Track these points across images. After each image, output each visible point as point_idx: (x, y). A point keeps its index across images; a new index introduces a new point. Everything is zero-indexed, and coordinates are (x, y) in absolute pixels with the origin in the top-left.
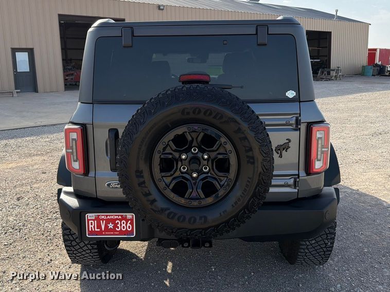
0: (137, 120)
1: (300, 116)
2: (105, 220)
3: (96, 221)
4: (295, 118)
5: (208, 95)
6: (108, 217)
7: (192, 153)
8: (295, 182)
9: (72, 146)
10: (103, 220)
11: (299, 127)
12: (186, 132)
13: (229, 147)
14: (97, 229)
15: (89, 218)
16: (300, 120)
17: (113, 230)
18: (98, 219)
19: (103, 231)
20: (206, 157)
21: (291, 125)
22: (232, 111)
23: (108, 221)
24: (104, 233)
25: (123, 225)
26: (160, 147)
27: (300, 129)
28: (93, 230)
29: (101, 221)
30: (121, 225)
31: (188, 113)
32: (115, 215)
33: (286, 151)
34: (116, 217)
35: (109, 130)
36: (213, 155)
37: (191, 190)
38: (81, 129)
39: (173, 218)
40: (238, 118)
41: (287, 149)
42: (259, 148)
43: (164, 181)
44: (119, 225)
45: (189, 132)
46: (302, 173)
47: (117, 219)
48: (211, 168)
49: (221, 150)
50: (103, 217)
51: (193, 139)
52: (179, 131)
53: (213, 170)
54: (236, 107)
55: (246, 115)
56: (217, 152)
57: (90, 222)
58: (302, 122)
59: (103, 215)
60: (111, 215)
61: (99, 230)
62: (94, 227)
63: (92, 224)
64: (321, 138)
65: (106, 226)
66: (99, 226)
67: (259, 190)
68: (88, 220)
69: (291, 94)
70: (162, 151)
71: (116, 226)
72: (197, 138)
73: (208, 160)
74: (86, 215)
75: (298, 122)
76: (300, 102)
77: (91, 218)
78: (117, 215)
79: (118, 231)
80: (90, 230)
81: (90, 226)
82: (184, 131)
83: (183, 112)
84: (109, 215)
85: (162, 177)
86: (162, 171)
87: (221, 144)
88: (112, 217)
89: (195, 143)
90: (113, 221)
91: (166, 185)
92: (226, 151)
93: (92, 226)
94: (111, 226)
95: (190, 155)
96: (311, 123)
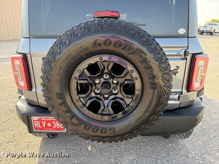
0: (55, 50)
1: (188, 48)
2: (45, 121)
3: (39, 122)
4: (184, 50)
5: (118, 27)
6: (47, 119)
7: (104, 79)
8: (179, 97)
9: (18, 70)
10: (44, 121)
11: (187, 57)
12: (98, 62)
13: (135, 74)
14: (40, 126)
15: (34, 120)
16: (188, 52)
17: (51, 127)
18: (40, 120)
19: (45, 128)
20: (115, 82)
21: (180, 55)
22: (139, 43)
23: (47, 122)
24: (45, 129)
25: (57, 124)
26: (76, 74)
27: (186, 58)
28: (38, 127)
29: (43, 122)
30: (56, 124)
31: (100, 45)
32: (52, 118)
33: (175, 75)
34: (52, 119)
35: (43, 59)
36: (121, 81)
37: (103, 108)
38: (22, 58)
39: (88, 129)
40: (144, 49)
41: (176, 74)
42: (162, 76)
43: (81, 101)
44: (55, 124)
45: (101, 62)
46: (184, 91)
47: (53, 121)
48: (119, 91)
49: (128, 77)
50: (43, 119)
51: (104, 67)
52: (93, 60)
53: (121, 92)
54: (144, 39)
55: (152, 47)
56: (125, 78)
57: (35, 122)
58: (189, 53)
59: (44, 118)
60: (49, 118)
61: (42, 127)
62: (38, 125)
63: (36, 124)
64: (201, 66)
65: (46, 125)
66: (41, 125)
67: (158, 109)
68: (34, 121)
69: (182, 31)
70: (78, 78)
71: (52, 125)
72: (108, 67)
73: (117, 84)
74: (32, 118)
75: (186, 53)
76: (188, 38)
77: (35, 120)
78: (53, 118)
79: (54, 128)
80: (36, 127)
81: (35, 124)
82: (97, 61)
83: (95, 44)
84: (48, 118)
85: (79, 98)
86: (79, 93)
87: (128, 72)
88: (50, 119)
89: (106, 71)
90: (51, 122)
91: (83, 104)
92: (132, 78)
93: (37, 125)
94: (49, 125)
95: (102, 80)
96: (195, 54)
